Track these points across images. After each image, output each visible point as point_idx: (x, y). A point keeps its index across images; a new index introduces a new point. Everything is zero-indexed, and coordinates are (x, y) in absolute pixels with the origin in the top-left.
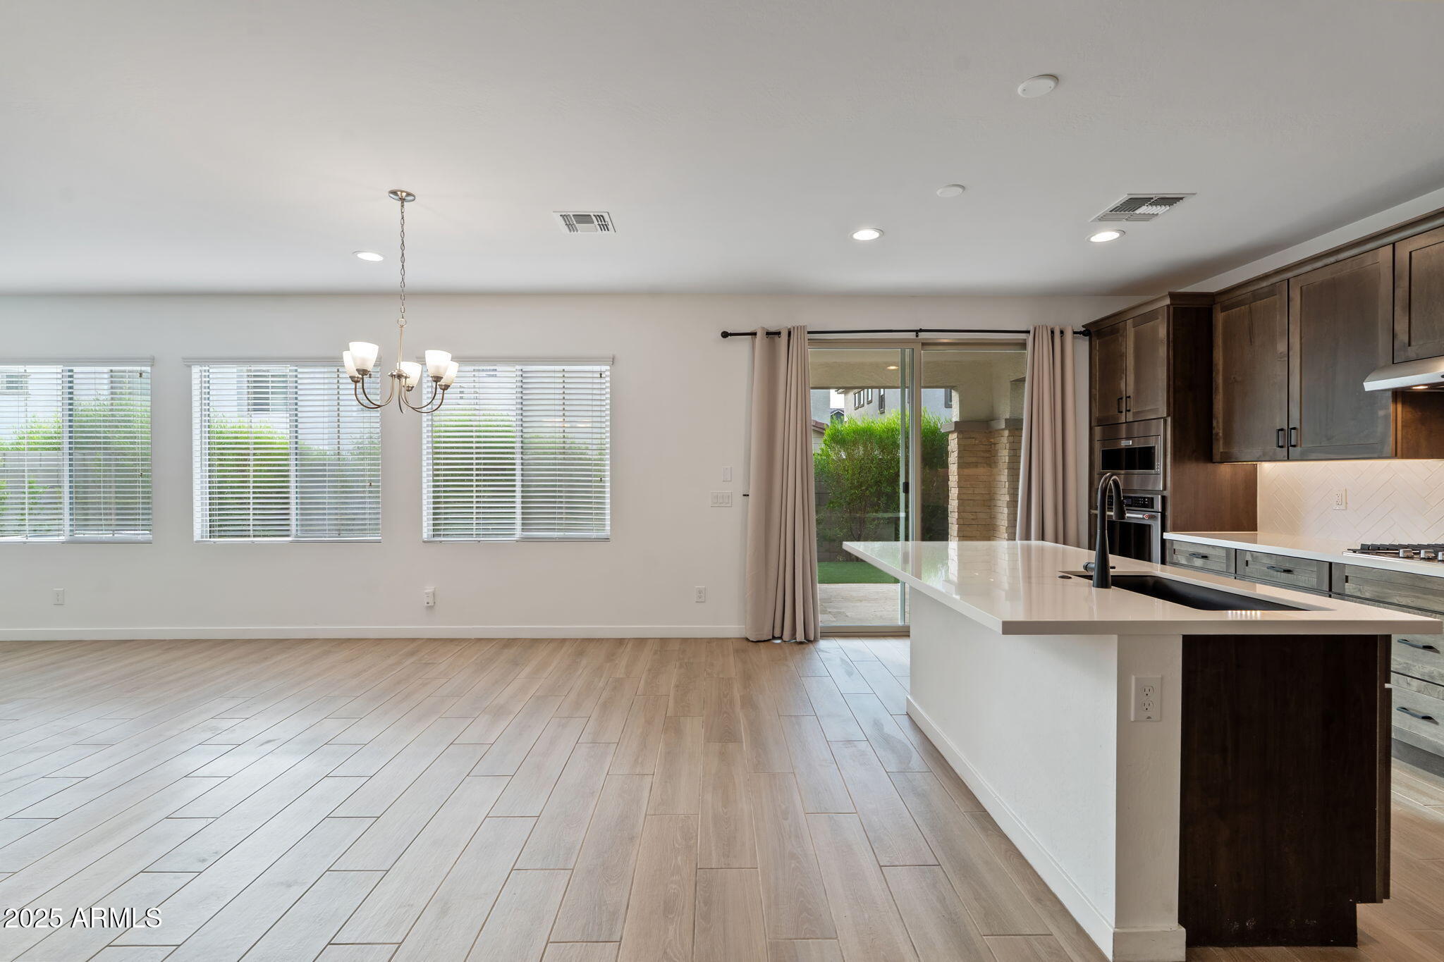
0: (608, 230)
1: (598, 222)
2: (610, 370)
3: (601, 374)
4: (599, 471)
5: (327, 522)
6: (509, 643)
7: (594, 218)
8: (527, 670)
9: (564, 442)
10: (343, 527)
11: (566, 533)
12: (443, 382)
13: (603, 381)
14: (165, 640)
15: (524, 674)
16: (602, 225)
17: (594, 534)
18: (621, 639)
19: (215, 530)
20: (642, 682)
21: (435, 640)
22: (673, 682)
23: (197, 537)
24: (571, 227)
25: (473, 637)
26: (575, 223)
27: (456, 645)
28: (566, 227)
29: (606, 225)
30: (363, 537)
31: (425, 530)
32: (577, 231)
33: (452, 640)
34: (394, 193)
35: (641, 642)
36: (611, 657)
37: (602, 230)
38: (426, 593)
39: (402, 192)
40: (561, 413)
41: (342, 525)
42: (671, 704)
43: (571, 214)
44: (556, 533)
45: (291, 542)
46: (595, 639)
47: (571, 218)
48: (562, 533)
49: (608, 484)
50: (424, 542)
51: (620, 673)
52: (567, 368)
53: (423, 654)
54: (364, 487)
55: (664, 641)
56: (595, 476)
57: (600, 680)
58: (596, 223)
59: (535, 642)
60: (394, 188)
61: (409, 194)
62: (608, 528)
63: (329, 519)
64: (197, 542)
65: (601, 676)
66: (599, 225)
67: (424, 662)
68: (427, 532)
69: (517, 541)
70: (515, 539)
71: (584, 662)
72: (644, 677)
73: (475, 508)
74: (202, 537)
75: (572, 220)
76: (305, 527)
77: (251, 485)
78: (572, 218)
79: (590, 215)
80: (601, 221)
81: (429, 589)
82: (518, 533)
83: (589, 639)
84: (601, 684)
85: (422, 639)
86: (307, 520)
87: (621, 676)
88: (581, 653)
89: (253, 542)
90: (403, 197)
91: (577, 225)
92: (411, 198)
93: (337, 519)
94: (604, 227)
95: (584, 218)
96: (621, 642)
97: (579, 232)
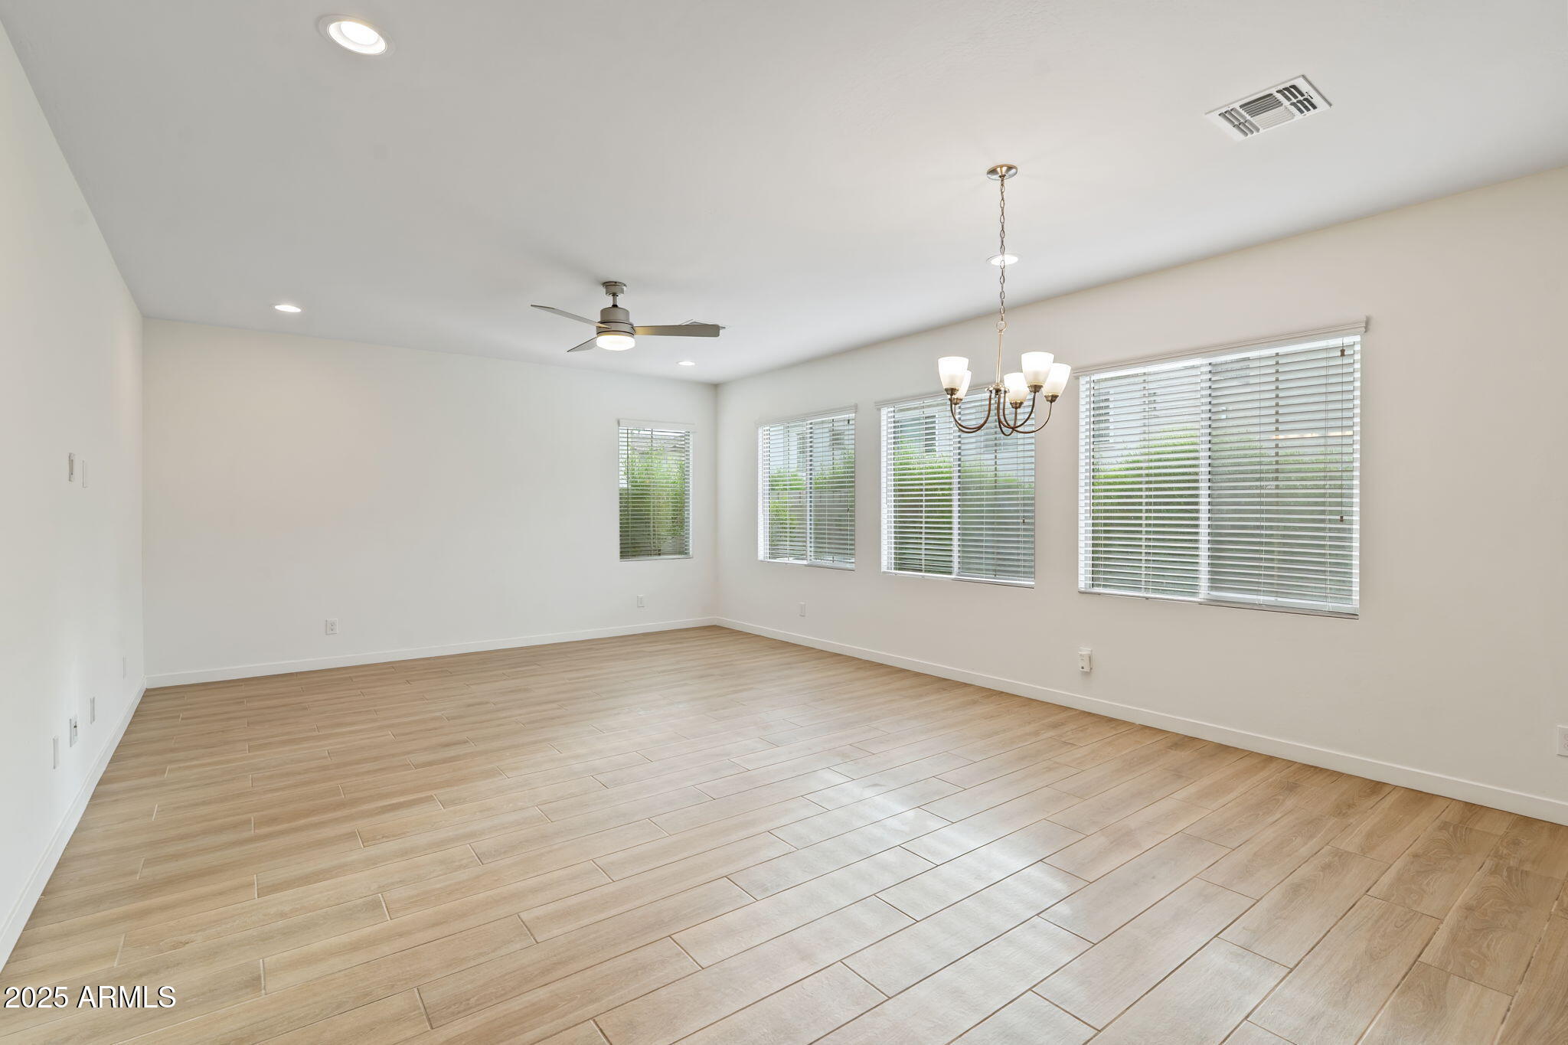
0: (1315, 107)
1: (1289, 99)
2: (1362, 343)
3: (1343, 351)
4: (1341, 504)
5: (983, 561)
6: (1183, 742)
7: (1279, 96)
8: (1192, 789)
9: (1277, 463)
10: (999, 568)
11: (1279, 599)
12: (1046, 390)
13: (1346, 361)
14: (861, 659)
15: (1181, 795)
16: (1300, 102)
17: (1330, 605)
18: (1379, 783)
19: (901, 564)
20: (1392, 873)
21: (1090, 714)
22: (1465, 895)
23: (884, 569)
24: (1243, 127)
25: (1138, 722)
26: (1248, 117)
27: (1112, 728)
28: (1235, 130)
29: (1306, 99)
30: (1019, 580)
31: (1081, 578)
32: (1258, 130)
33: (1111, 720)
34: (993, 171)
35: (1418, 799)
36: (1343, 810)
37: (1301, 112)
38: (1081, 655)
39: (1001, 167)
40: (1273, 420)
41: (999, 565)
42: (1441, 939)
43: (1237, 106)
44: (1262, 598)
45: (953, 580)
46: (1327, 770)
47: (1238, 112)
48: (1273, 599)
49: (1356, 527)
50: (1081, 592)
51: (1351, 842)
52: (1282, 350)
53: (1066, 729)
54: (1018, 523)
55: (1472, 810)
56: (1331, 513)
57: (1306, 844)
58: (1286, 103)
59: (1223, 750)
60: (991, 166)
61: (1010, 168)
62: (1356, 597)
63: (986, 558)
64: (884, 572)
65: (1311, 837)
66: (1293, 104)
67: (1063, 740)
68: (1083, 580)
69: (1200, 604)
70: (1199, 600)
71: (1290, 802)
72: (1398, 864)
73: (1143, 555)
74: (888, 568)
75: (1242, 116)
76: (965, 567)
77: (924, 520)
78: (1241, 110)
79: (1271, 95)
80: (1296, 97)
81: (1085, 651)
82: (1204, 592)
83: (1316, 768)
84: (1304, 851)
85: (1076, 710)
86: (967, 557)
87: (1350, 849)
88: (1291, 788)
89: (923, 577)
90: (1001, 172)
91: (1255, 120)
92: (1013, 171)
93: (993, 559)
94: (1306, 104)
95: (1261, 104)
96: (1375, 788)
97: (1261, 131)
